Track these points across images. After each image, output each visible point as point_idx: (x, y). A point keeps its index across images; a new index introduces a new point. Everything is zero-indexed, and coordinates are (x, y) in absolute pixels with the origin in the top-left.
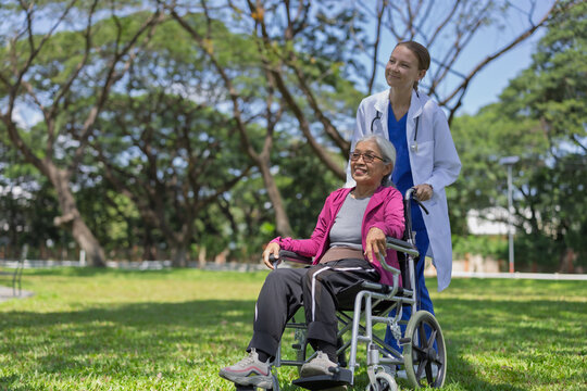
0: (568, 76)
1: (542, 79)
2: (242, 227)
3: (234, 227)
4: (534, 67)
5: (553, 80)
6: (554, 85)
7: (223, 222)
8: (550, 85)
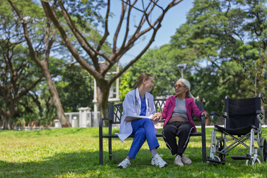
0: (206, 26)
1: (193, 28)
2: (45, 109)
3: (40, 108)
4: (188, 23)
5: (199, 28)
6: (199, 31)
7: (35, 107)
8: (197, 30)
